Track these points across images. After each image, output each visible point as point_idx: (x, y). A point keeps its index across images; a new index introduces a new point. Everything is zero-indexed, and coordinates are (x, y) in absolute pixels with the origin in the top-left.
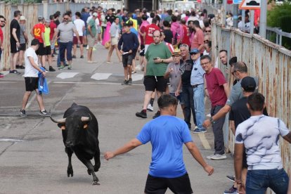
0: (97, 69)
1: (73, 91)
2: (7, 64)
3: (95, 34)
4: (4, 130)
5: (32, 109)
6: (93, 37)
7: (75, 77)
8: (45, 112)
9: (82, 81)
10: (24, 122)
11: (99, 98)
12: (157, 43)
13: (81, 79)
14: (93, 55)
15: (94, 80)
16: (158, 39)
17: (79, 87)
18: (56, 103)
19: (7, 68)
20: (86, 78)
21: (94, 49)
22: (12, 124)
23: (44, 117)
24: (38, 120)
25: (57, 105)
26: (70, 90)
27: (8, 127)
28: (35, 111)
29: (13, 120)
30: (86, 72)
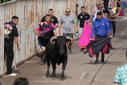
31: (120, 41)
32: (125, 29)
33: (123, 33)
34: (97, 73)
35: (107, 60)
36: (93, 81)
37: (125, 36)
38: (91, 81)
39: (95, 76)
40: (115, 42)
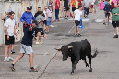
0: (97, 18)
1: (88, 26)
2: (62, 15)
3: (97, 4)
4: (60, 41)
5: (71, 33)
6: (96, 5)
7: (89, 21)
8: (76, 35)
9: (92, 22)
10: (68, 38)
11: (98, 29)
12: (116, 8)
13: (91, 22)
14: (96, 12)
15: (96, 22)
16: (116, 6)
17: (90, 25)
18: (81, 31)
19: (62, 17)
20: (93, 21)
21: (97, 10)
22: (64, 39)
23: (76, 36)
24: (74, 38)
25: (81, 32)
26: (87, 26)
27: (62, 40)
28: (72, 34)
29: (64, 37)
30: (93, 19)
31: (67, 39)
32: (71, 28)
33: (69, 32)
34: (47, 66)
35: (56, 55)
36: (43, 72)
37: (71, 34)
38: (42, 72)
39: (45, 68)
40: (62, 39)
